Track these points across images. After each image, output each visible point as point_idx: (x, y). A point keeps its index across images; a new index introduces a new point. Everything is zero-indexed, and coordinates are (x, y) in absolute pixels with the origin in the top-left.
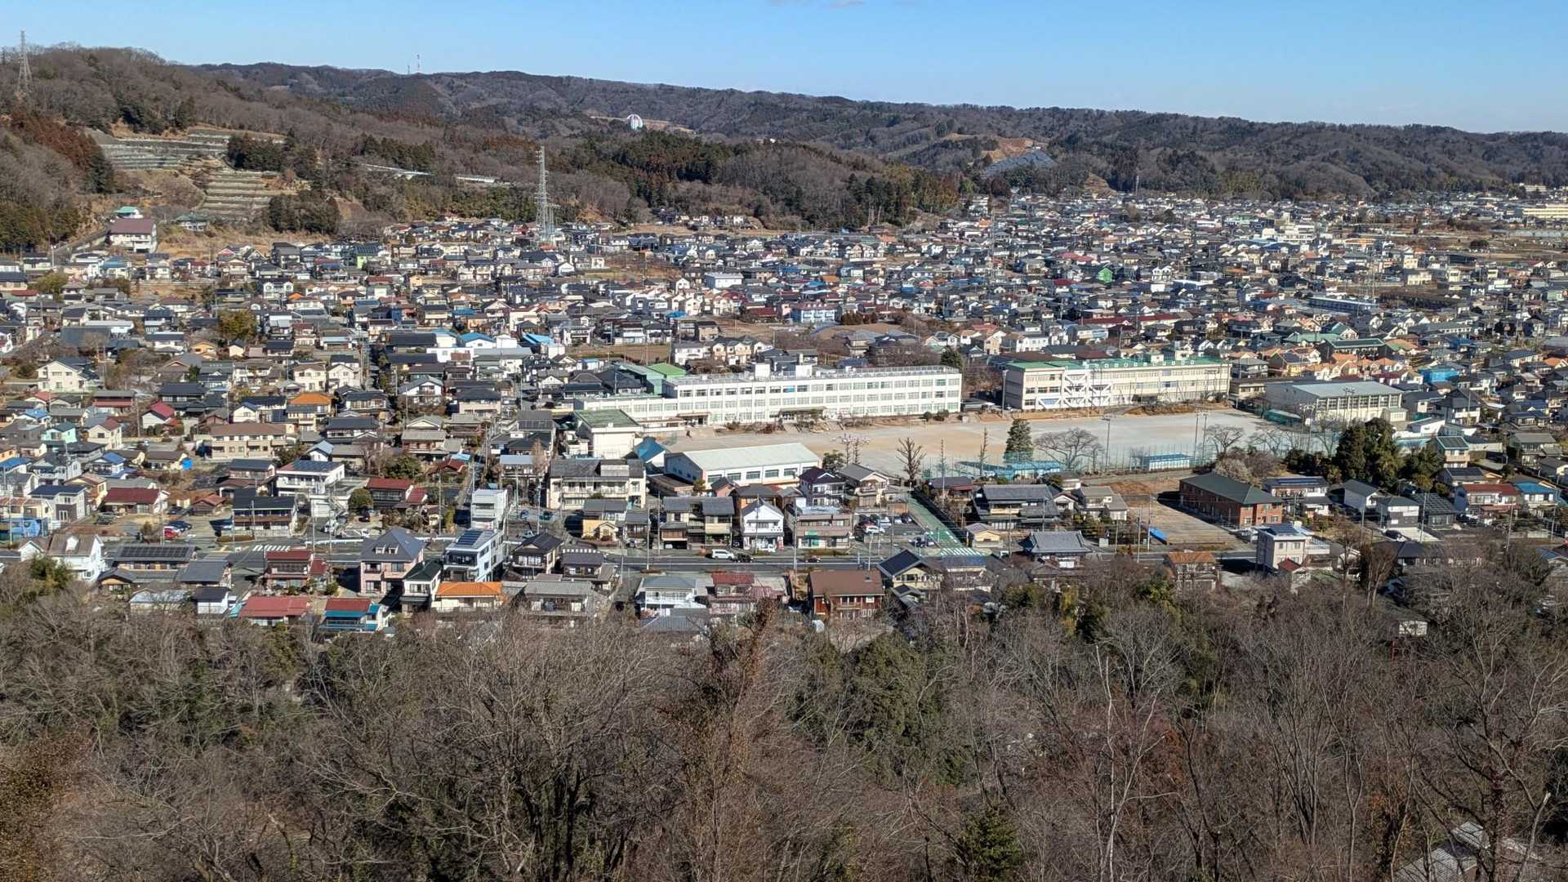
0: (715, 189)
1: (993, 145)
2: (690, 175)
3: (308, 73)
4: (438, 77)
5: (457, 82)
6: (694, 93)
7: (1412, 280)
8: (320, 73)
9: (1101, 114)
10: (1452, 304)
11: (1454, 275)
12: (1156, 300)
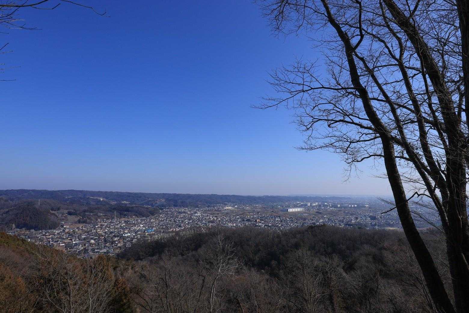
0: (130, 213)
1: (157, 201)
2: (126, 211)
3: (31, 191)
4: (59, 191)
5: (63, 192)
6: (106, 192)
7: (211, 219)
8: (33, 191)
9: (170, 194)
10: (215, 222)
11: (215, 219)
12: (187, 224)
